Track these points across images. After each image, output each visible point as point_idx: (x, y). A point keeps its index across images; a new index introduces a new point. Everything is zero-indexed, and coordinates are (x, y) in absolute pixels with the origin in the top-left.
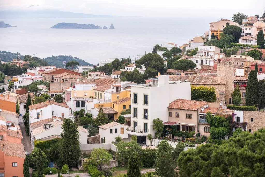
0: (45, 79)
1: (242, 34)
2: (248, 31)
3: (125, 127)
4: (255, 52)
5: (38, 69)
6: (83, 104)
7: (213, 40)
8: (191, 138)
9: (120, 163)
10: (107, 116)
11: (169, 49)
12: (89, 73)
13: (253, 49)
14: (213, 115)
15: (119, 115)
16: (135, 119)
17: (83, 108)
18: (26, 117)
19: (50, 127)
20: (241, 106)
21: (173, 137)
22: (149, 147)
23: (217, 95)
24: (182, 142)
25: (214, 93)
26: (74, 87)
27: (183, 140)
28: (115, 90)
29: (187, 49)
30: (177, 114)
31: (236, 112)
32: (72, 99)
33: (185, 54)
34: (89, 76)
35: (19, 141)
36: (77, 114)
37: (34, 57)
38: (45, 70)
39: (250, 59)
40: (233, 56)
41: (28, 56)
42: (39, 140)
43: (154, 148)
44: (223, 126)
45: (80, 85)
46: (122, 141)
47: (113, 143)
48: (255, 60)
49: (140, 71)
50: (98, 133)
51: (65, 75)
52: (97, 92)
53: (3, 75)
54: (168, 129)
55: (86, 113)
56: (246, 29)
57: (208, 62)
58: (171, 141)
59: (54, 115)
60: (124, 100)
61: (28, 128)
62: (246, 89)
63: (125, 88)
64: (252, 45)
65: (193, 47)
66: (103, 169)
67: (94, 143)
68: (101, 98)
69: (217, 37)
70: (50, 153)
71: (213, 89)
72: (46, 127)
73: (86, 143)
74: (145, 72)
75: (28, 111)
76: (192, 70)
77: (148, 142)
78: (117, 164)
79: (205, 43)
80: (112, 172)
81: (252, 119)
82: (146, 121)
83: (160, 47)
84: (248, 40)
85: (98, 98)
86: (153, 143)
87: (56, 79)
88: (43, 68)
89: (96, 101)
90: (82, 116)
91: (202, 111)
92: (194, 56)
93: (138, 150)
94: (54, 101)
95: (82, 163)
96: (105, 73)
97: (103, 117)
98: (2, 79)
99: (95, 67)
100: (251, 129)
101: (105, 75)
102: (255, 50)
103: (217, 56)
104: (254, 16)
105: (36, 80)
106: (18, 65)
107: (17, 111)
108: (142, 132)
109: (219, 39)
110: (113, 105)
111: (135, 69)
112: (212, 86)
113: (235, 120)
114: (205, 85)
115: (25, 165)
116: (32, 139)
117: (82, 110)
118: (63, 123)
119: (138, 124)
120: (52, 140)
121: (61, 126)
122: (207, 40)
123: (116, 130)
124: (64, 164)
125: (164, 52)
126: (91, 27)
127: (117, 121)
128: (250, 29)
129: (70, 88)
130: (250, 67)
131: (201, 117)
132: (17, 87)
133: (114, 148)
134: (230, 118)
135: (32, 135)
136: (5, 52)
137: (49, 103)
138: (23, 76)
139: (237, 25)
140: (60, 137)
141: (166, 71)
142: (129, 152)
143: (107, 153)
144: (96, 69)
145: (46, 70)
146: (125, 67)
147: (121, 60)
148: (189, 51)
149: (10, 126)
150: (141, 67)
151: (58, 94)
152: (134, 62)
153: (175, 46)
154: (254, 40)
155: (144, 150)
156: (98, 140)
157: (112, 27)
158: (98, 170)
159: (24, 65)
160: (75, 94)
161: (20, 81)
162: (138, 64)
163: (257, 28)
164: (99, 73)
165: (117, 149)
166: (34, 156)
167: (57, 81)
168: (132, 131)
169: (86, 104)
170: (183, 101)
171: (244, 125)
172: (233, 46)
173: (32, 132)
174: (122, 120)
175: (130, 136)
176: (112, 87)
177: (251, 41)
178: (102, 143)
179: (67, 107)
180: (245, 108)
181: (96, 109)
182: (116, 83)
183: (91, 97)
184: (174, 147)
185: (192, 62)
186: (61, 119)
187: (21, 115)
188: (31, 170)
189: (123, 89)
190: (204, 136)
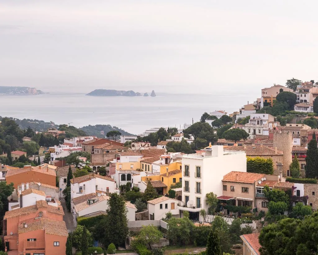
0: (85, 150)
1: (297, 101)
2: (303, 98)
3: (176, 202)
4: (311, 120)
5: (77, 139)
6: (129, 177)
7: (266, 107)
8: (247, 214)
9: (171, 241)
10: (156, 191)
11: (219, 118)
12: (133, 144)
13: (310, 117)
14: (272, 188)
15: (168, 189)
16: (187, 194)
17: (129, 181)
18: (67, 192)
19: (94, 203)
20: (301, 178)
21: (228, 213)
22: (203, 223)
23: (275, 167)
24: (239, 218)
25: (271, 164)
26: (119, 159)
27: (239, 215)
28: (163, 162)
29: (237, 117)
30: (232, 187)
31: (296, 185)
32: (117, 172)
33: (236, 122)
34: (133, 147)
35: (61, 218)
36: (122, 188)
37: (70, 127)
38: (84, 140)
39: (306, 127)
40: (288, 125)
41: (64, 126)
42: (82, 217)
43: (208, 225)
44: (282, 201)
45: (126, 156)
46: (173, 218)
47: (163, 219)
48: (312, 128)
49: (188, 142)
50: (146, 208)
51: (106, 146)
52: (144, 164)
53: (38, 146)
54: (222, 204)
55: (132, 186)
56: (301, 96)
57: (261, 131)
58: (226, 217)
59: (98, 189)
60: (174, 173)
61: (70, 204)
62: (306, 160)
63: (174, 160)
64: (308, 113)
65: (244, 115)
66: (153, 248)
67: (142, 219)
68: (149, 170)
69: (270, 105)
70: (95, 232)
71: (270, 160)
72: (89, 203)
73: (134, 220)
74: (194, 142)
75: (69, 185)
76: (244, 140)
77: (201, 218)
78: (168, 243)
79: (257, 110)
80: (163, 251)
81: (313, 193)
82: (198, 195)
83: (209, 115)
84: (304, 107)
85: (146, 170)
86: (206, 220)
87: (97, 150)
88: (83, 138)
89: (143, 174)
90: (128, 190)
91: (258, 184)
92: (246, 125)
93: (191, 227)
94: (98, 173)
95: (130, 242)
96: (150, 144)
97: (152, 191)
98: (37, 151)
99: (138, 137)
100: (313, 203)
101: (150, 146)
102: (312, 118)
103: (271, 124)
104: (309, 81)
105: (75, 151)
106: (54, 135)
107: (57, 185)
108: (194, 208)
109: (272, 106)
110: (163, 178)
111: (183, 139)
112: (268, 158)
113: (295, 194)
114: (261, 156)
115: (67, 244)
116: (74, 216)
117: (128, 184)
118: (108, 198)
119: (190, 199)
120: (97, 217)
121: (107, 201)
122: (259, 108)
123: (166, 205)
124: (110, 243)
125: (213, 121)
126: (131, 94)
127: (167, 196)
128: (305, 96)
129: (114, 159)
130: (307, 136)
131: (258, 191)
132: (54, 159)
133: (165, 225)
134: (289, 191)
135: (74, 211)
136: (37, 121)
137: (92, 176)
138: (60, 147)
139: (292, 91)
140: (106, 214)
141: (217, 141)
142: (181, 230)
143: (157, 231)
144: (140, 139)
145: (86, 140)
146: (172, 137)
147: (167, 129)
148: (240, 120)
149: (50, 202)
150: (189, 137)
151: (101, 166)
152: (182, 131)
153: (225, 114)
154: (310, 107)
155: (197, 228)
156: (146, 217)
157: (153, 94)
158: (148, 249)
159: (60, 135)
160: (120, 166)
161: (57, 152)
162: (186, 133)
163: (313, 95)
164: (143, 144)
165: (169, 226)
166: (78, 234)
167: (98, 152)
168: (184, 206)
169: (132, 177)
170: (238, 174)
171: (305, 199)
172: (287, 113)
173: (74, 208)
174: (172, 195)
175: (181, 211)
176: (161, 159)
177: (306, 108)
178: (151, 219)
179: (112, 180)
180: (306, 181)
181: (144, 182)
182: (165, 154)
183: (137, 170)
184: (230, 223)
185: (245, 131)
186: (106, 193)
187: (61, 189)
188: (74, 250)
189: (172, 160)
190: (262, 211)
